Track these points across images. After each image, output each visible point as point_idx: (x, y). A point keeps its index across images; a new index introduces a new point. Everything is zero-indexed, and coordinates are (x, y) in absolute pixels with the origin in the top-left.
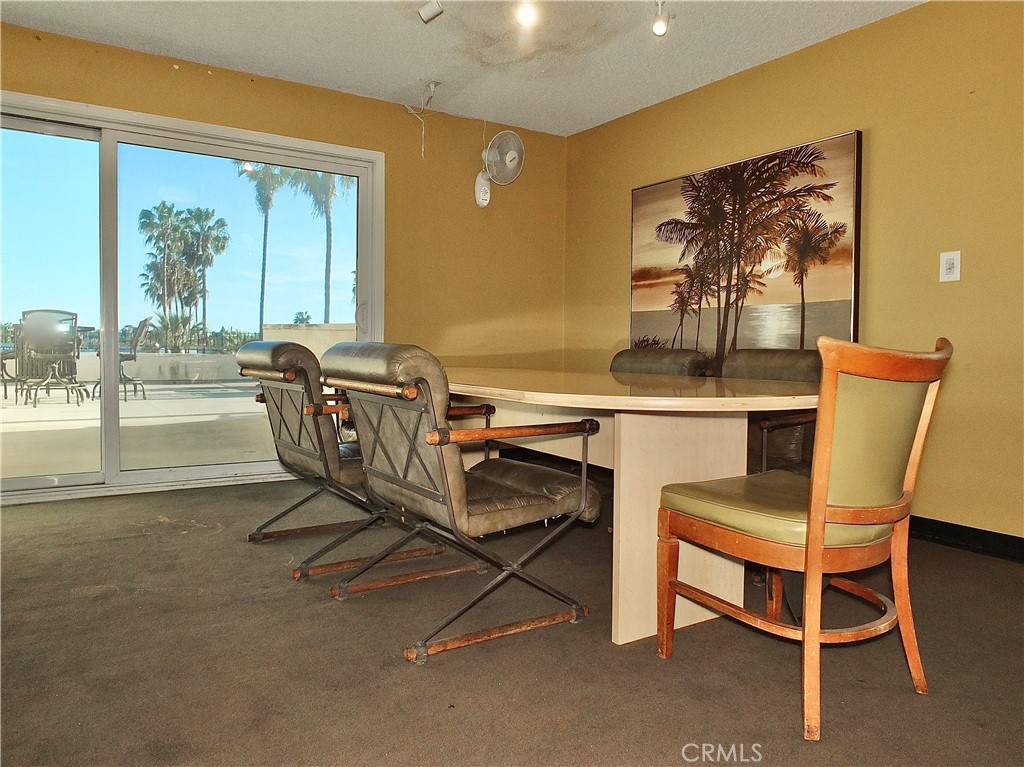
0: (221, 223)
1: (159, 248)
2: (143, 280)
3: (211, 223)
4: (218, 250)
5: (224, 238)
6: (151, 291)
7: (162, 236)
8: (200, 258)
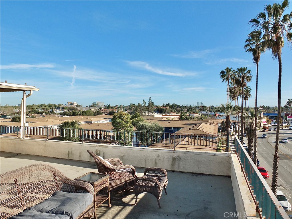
0: (249, 72)
3: (246, 72)
4: (248, 81)
5: (250, 76)
7: (227, 78)
8: (242, 84)
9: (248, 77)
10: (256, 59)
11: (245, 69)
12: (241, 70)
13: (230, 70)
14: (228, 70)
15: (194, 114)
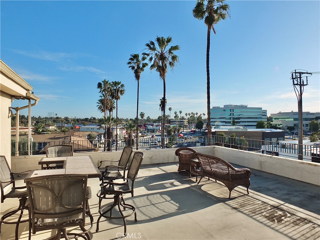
0: (122, 86)
1: (103, 94)
2: (97, 104)
3: (119, 86)
4: (122, 94)
5: (123, 90)
6: (100, 108)
7: (104, 90)
8: (116, 97)
9: (121, 91)
10: (138, 77)
11: (119, 83)
12: (116, 84)
13: (107, 82)
14: (105, 82)
15: (49, 126)
